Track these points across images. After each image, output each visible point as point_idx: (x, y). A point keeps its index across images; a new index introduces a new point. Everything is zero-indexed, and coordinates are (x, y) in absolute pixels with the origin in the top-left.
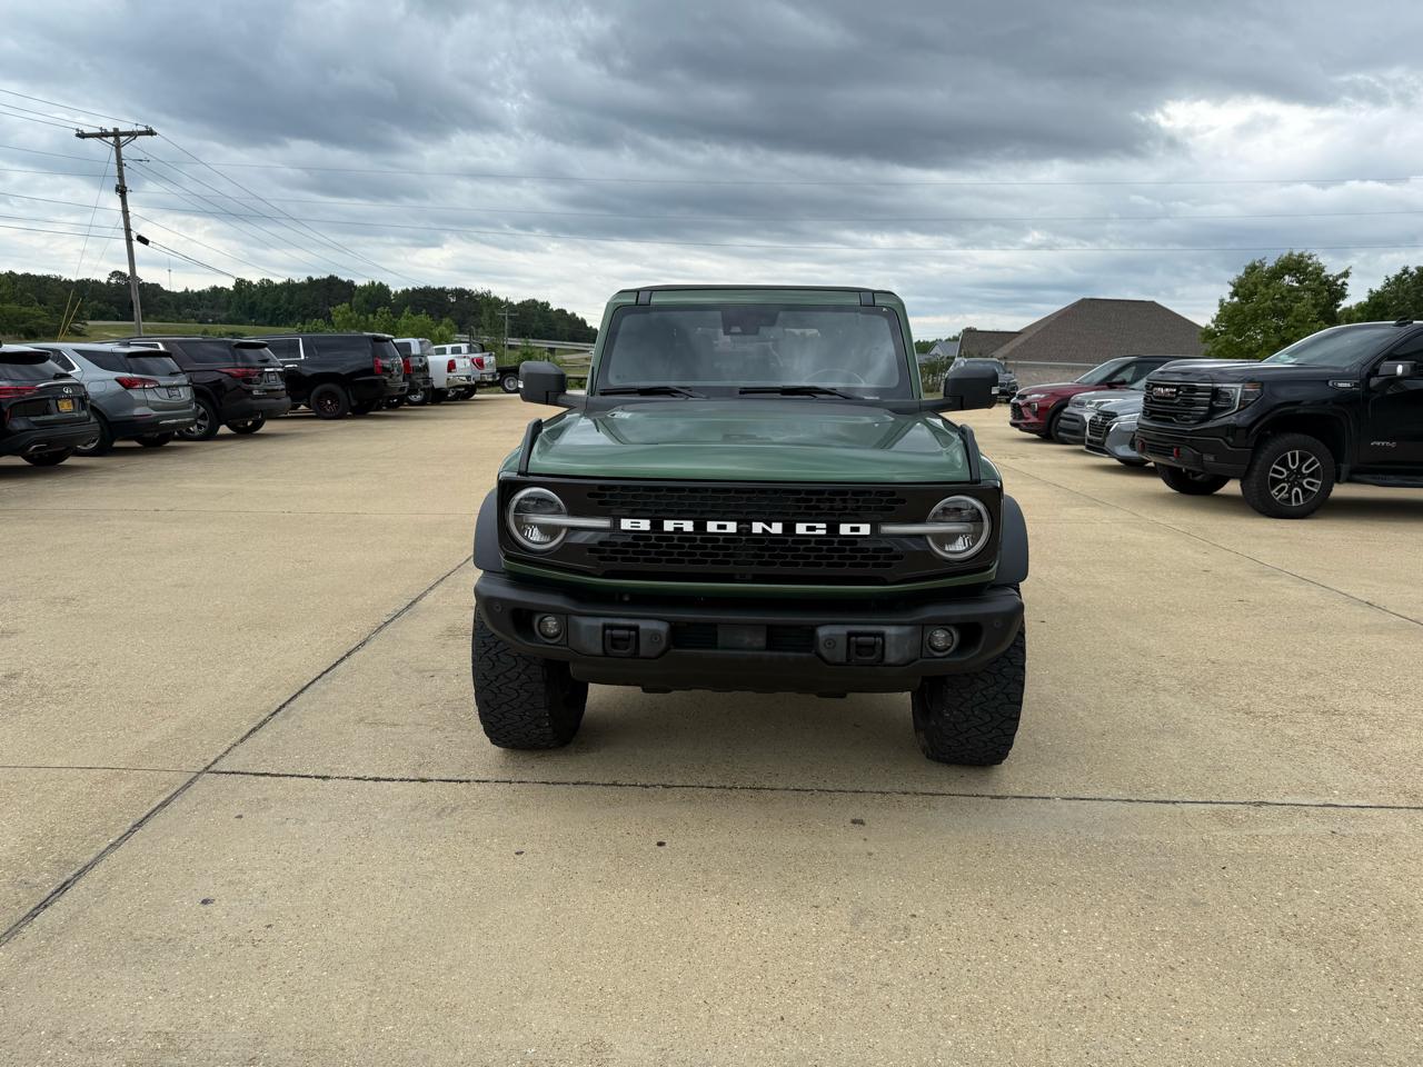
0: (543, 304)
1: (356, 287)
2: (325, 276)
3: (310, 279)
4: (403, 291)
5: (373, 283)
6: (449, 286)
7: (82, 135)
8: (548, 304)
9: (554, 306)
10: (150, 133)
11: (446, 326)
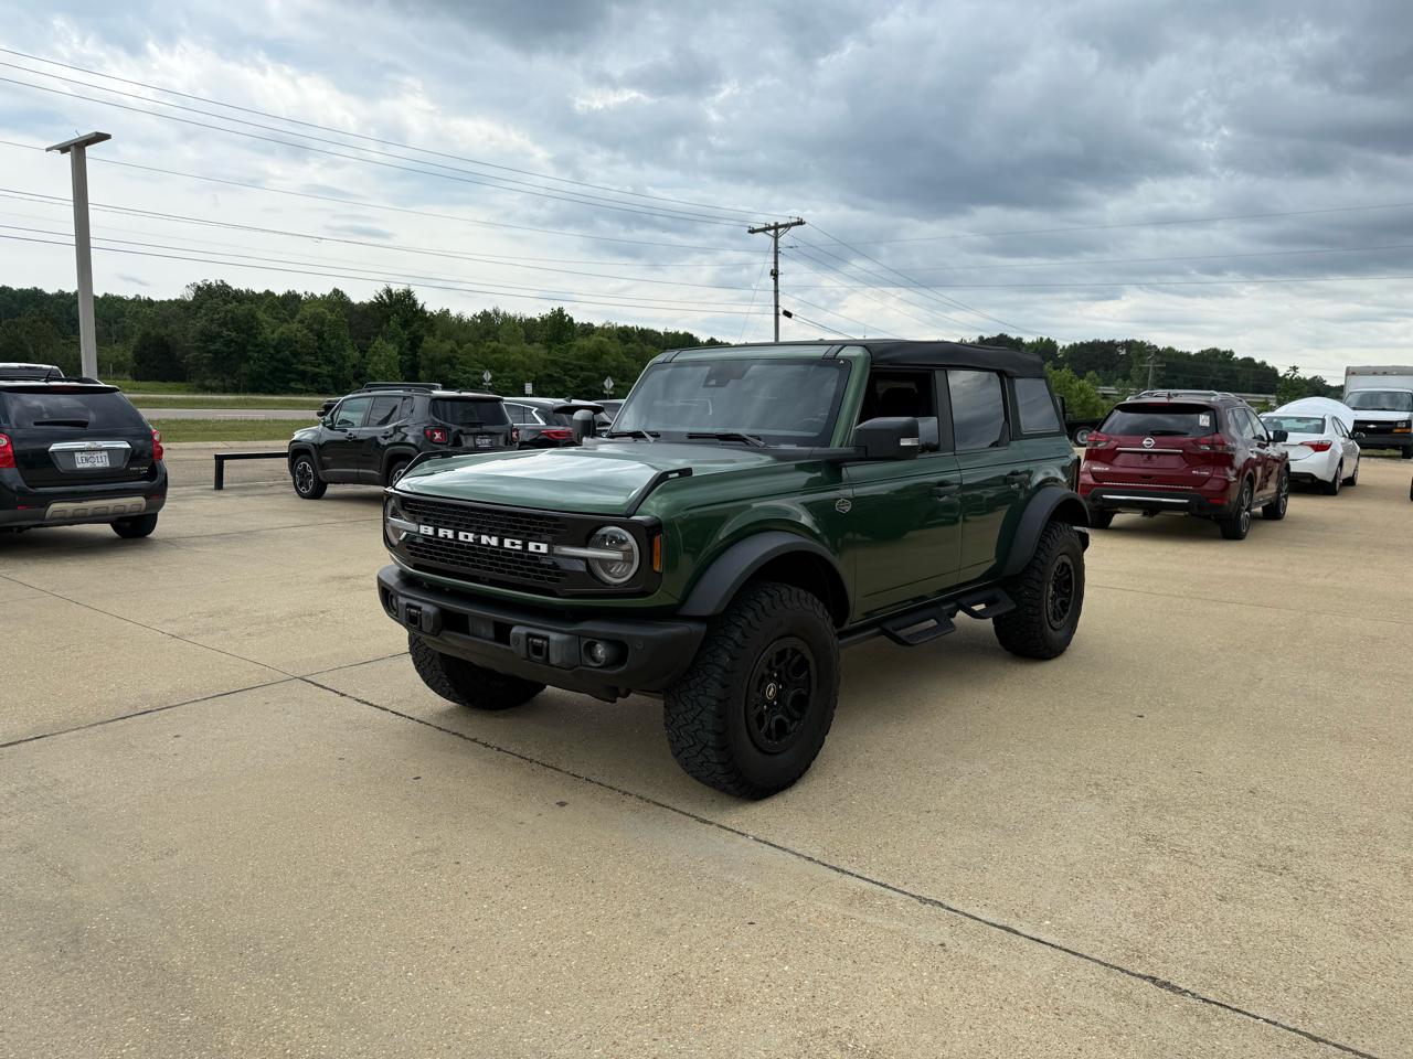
0: (1225, 353)
1: (1023, 344)
2: (996, 335)
3: (981, 338)
4: (1071, 346)
5: (1041, 339)
6: (1119, 339)
7: (753, 231)
8: (1231, 353)
9: (1239, 355)
10: (801, 223)
11: (1090, 380)
